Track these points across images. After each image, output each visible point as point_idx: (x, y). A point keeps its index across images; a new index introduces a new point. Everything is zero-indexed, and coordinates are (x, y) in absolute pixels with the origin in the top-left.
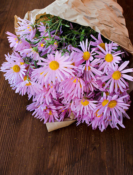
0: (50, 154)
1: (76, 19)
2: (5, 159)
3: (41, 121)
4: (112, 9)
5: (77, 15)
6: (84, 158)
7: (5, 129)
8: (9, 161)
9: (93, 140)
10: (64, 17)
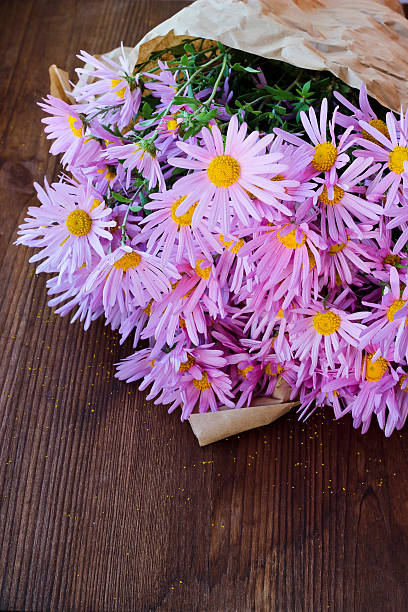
0: (213, 515)
1: (281, 49)
2: (55, 534)
3: (170, 411)
4: (396, 34)
5: (283, 35)
6: (334, 524)
7: (43, 443)
8: (68, 541)
9: (361, 468)
10: (240, 43)
